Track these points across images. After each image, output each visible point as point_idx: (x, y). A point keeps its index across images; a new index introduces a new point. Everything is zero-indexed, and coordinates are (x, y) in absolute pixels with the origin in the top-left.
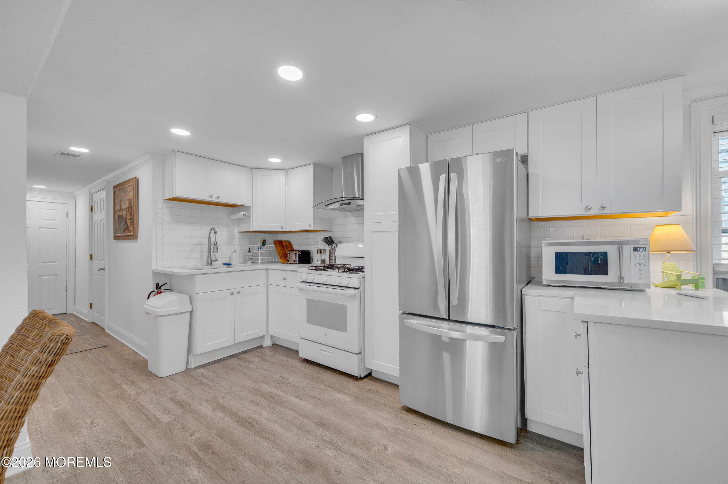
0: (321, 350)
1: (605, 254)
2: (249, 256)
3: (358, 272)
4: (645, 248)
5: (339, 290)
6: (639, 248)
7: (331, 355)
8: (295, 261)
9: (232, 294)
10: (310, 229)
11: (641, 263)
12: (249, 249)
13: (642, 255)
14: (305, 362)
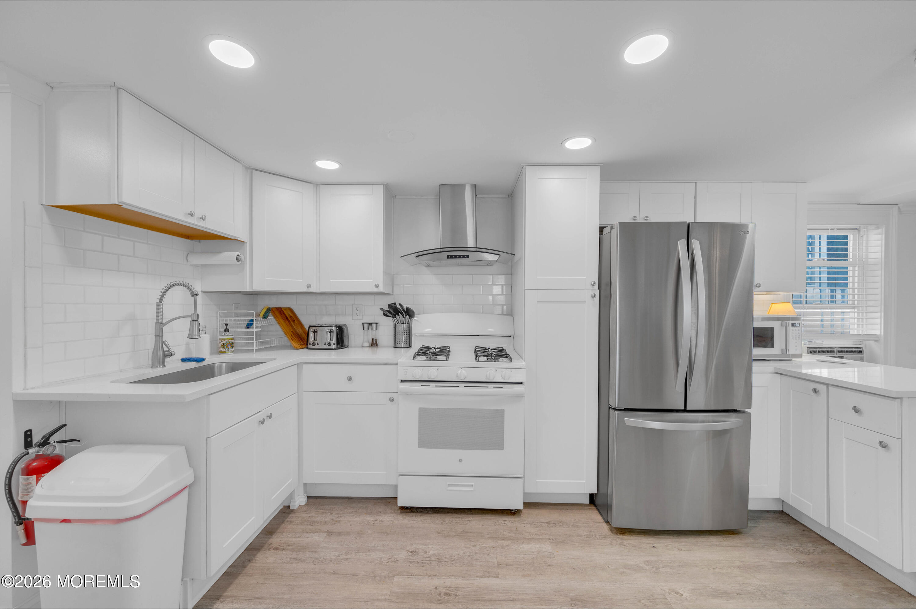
0: (449, 485)
1: (772, 329)
2: (228, 339)
3: (501, 359)
4: (799, 323)
5: (491, 389)
6: (795, 323)
7: (472, 490)
8: (329, 344)
9: (262, 422)
10: (375, 290)
11: (797, 336)
12: (227, 325)
13: (797, 329)
14: (409, 512)
